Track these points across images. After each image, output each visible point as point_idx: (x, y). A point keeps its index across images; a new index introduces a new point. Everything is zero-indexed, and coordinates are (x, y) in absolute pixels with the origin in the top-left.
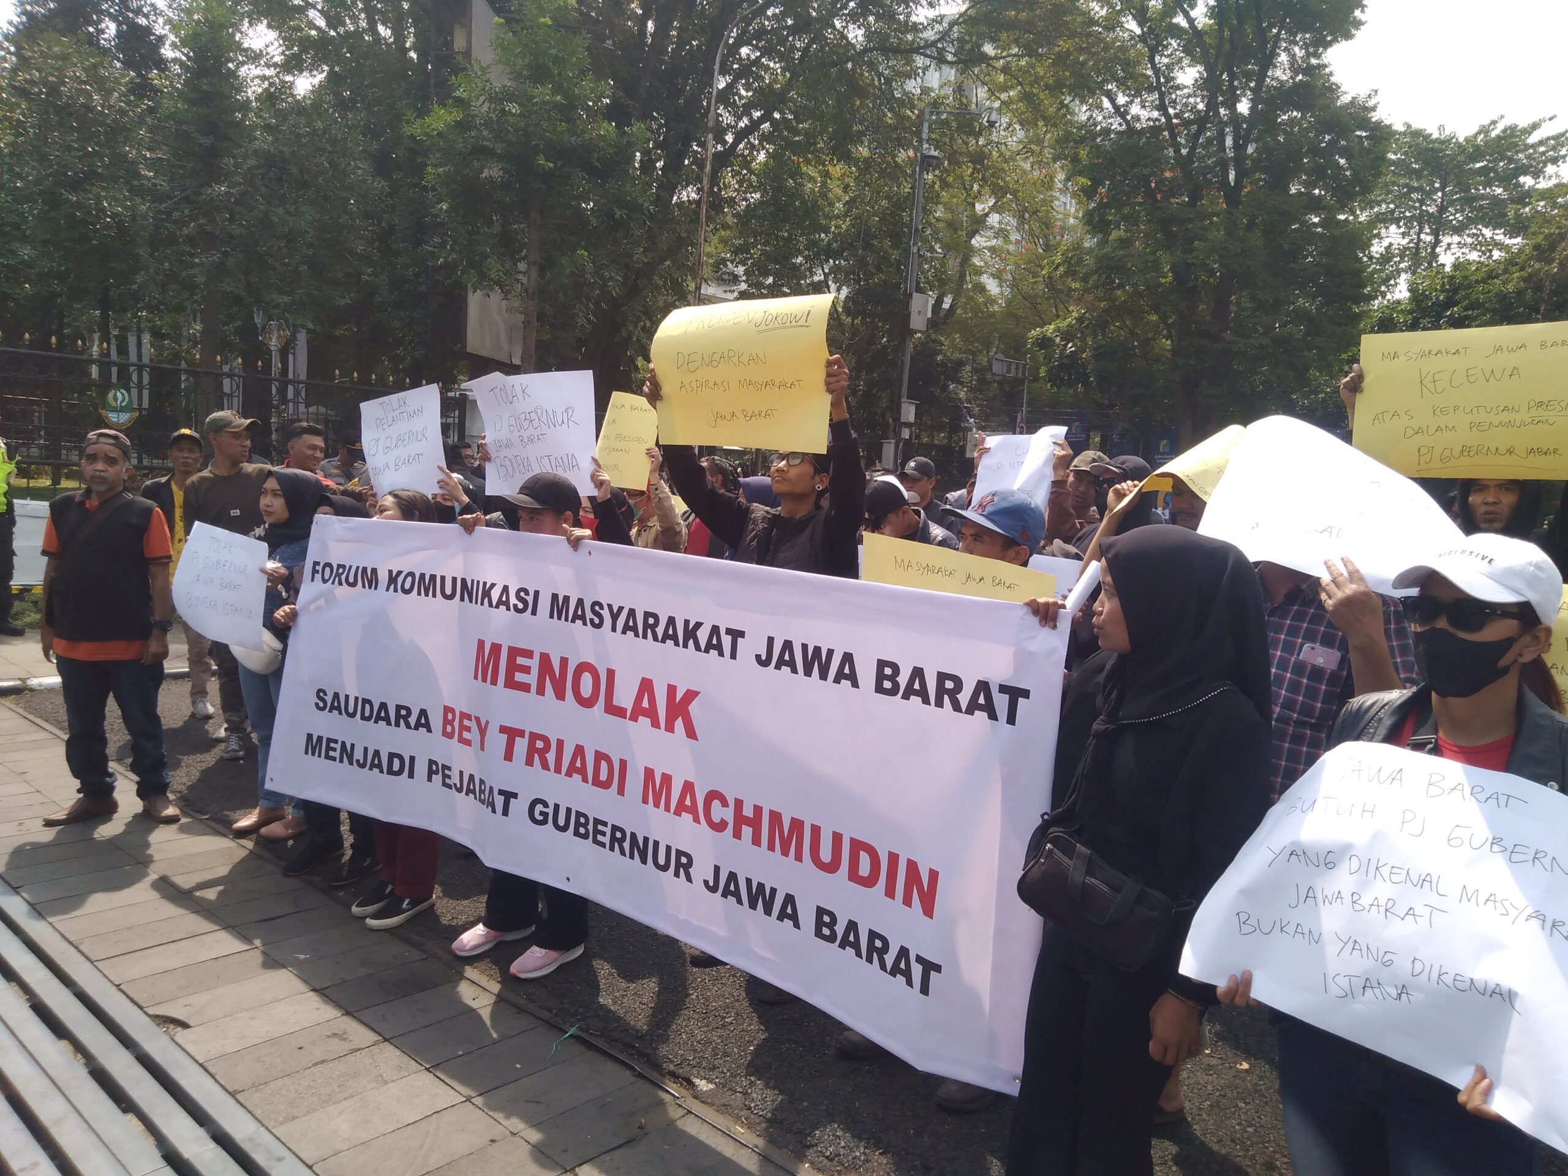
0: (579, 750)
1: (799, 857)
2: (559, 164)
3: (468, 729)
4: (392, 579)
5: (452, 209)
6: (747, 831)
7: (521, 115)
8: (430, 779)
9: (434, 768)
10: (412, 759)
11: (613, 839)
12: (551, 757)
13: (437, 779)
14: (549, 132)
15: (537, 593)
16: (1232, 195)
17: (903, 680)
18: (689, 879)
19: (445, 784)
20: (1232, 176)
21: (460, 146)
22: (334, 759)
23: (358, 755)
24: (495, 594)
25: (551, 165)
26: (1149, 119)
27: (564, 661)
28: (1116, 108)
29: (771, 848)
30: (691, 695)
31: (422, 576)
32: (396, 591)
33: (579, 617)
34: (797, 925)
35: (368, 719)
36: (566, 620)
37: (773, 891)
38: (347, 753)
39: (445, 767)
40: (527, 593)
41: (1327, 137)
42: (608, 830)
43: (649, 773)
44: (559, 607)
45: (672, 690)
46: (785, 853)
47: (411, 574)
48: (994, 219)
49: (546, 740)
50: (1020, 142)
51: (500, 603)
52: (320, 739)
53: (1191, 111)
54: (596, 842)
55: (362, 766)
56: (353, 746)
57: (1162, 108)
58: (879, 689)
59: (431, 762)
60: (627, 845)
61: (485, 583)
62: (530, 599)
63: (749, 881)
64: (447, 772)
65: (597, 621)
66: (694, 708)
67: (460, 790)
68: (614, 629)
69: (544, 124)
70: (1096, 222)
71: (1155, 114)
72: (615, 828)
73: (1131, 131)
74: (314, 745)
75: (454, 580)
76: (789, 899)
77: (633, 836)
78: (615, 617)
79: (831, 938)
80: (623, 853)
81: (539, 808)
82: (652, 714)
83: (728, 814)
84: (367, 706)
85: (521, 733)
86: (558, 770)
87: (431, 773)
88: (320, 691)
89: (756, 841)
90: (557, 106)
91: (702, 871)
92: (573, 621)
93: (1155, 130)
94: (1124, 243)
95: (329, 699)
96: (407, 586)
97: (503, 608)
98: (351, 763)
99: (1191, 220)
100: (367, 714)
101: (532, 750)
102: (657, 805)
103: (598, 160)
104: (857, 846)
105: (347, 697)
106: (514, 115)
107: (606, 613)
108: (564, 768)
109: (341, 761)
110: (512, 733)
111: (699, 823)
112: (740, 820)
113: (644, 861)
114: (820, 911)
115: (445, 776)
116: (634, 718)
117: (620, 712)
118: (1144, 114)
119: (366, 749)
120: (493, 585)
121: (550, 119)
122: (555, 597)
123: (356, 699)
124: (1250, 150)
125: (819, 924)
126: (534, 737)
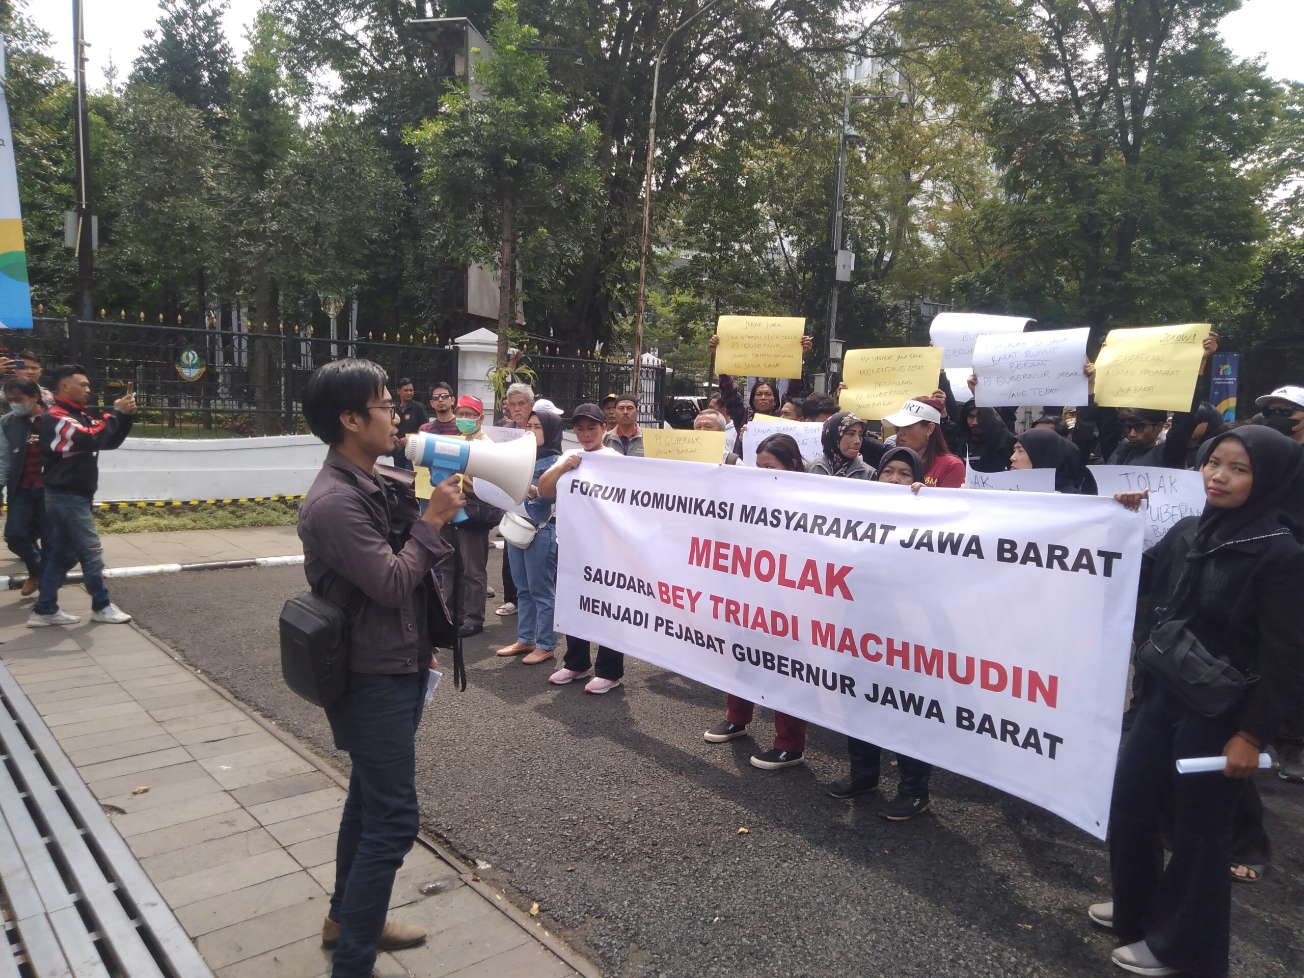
0: (760, 611)
1: (940, 675)
2: (523, 160)
3: (681, 598)
4: (634, 497)
5: (445, 200)
6: (898, 660)
7: (491, 123)
8: (656, 630)
9: (660, 622)
10: (647, 615)
11: (794, 670)
12: (740, 616)
13: (662, 629)
14: (515, 135)
15: (732, 505)
16: (1130, 152)
17: (1020, 552)
18: (853, 694)
19: (667, 633)
20: (1130, 138)
21: (445, 151)
22: (598, 613)
23: (614, 611)
24: (705, 507)
25: (516, 162)
26: (1058, 92)
27: (749, 551)
28: (1028, 85)
29: (918, 669)
30: (846, 570)
31: (656, 495)
32: (637, 504)
33: (763, 520)
34: (942, 720)
35: (623, 587)
36: (751, 522)
37: (921, 699)
38: (606, 609)
39: (668, 622)
40: (726, 505)
41: (1221, 97)
42: (789, 663)
43: (816, 625)
44: (747, 514)
45: (830, 567)
46: (929, 672)
47: (647, 493)
48: (927, 185)
49: (737, 604)
50: (949, 118)
51: (708, 512)
52: (588, 599)
53: (1095, 83)
54: (780, 671)
55: (617, 618)
56: (610, 605)
57: (1068, 82)
58: (1001, 558)
59: (658, 618)
60: (804, 673)
61: (697, 500)
62: (728, 509)
63: (902, 693)
64: (670, 625)
65: (775, 522)
66: (847, 579)
67: (680, 637)
68: (788, 527)
69: (510, 130)
70: (1012, 184)
71: (1062, 87)
72: (794, 662)
73: (1040, 104)
74: (586, 604)
75: (674, 497)
76: (934, 703)
77: (809, 666)
78: (789, 519)
79: (971, 727)
80: (801, 678)
81: (738, 650)
82: (815, 584)
83: (883, 649)
84: (622, 579)
85: (721, 600)
86: (746, 625)
87: (657, 625)
88: (587, 567)
89: (906, 665)
90: (520, 115)
91: (863, 688)
92: (757, 523)
93: (1063, 102)
94: (1036, 199)
95: (593, 573)
96: (645, 501)
97: (710, 516)
98: (609, 616)
99: (1093, 177)
100: (622, 583)
101: (728, 612)
102: (824, 645)
103: (556, 155)
104: (986, 665)
105: (607, 572)
106: (486, 124)
107: (783, 518)
108: (750, 624)
109: (603, 614)
110: (716, 600)
111: (857, 656)
112: (891, 652)
113: (817, 683)
114: (960, 710)
115: (668, 627)
116: (801, 587)
117: (791, 584)
118: (1052, 88)
119: (619, 607)
120: (703, 501)
121: (516, 125)
122: (744, 507)
123: (614, 573)
124: (1148, 111)
125: (959, 719)
126: (729, 603)
